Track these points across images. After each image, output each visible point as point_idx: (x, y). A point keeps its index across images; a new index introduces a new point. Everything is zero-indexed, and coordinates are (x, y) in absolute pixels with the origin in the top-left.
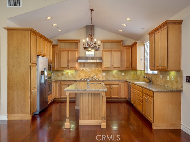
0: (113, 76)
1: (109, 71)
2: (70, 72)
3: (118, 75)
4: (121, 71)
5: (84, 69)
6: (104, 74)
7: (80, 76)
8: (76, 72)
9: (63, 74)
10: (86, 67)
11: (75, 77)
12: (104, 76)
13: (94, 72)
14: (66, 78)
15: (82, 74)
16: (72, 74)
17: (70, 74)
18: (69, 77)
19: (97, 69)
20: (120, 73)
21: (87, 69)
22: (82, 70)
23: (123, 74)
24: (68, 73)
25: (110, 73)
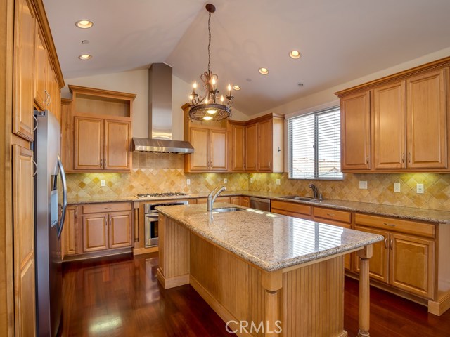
0: (207, 185)
1: (200, 175)
2: (103, 179)
3: (216, 182)
4: (223, 175)
5: (143, 170)
6: (188, 182)
7: (132, 187)
8: (121, 176)
9: (82, 185)
10: (147, 166)
11: (117, 191)
12: (190, 186)
13: (166, 178)
14: (92, 193)
15: (136, 183)
16: (110, 184)
17: (103, 183)
18: (101, 192)
19: (173, 170)
20: (219, 180)
21: (151, 170)
22: (137, 172)
23: (225, 181)
24: (97, 180)
25: (202, 180)
